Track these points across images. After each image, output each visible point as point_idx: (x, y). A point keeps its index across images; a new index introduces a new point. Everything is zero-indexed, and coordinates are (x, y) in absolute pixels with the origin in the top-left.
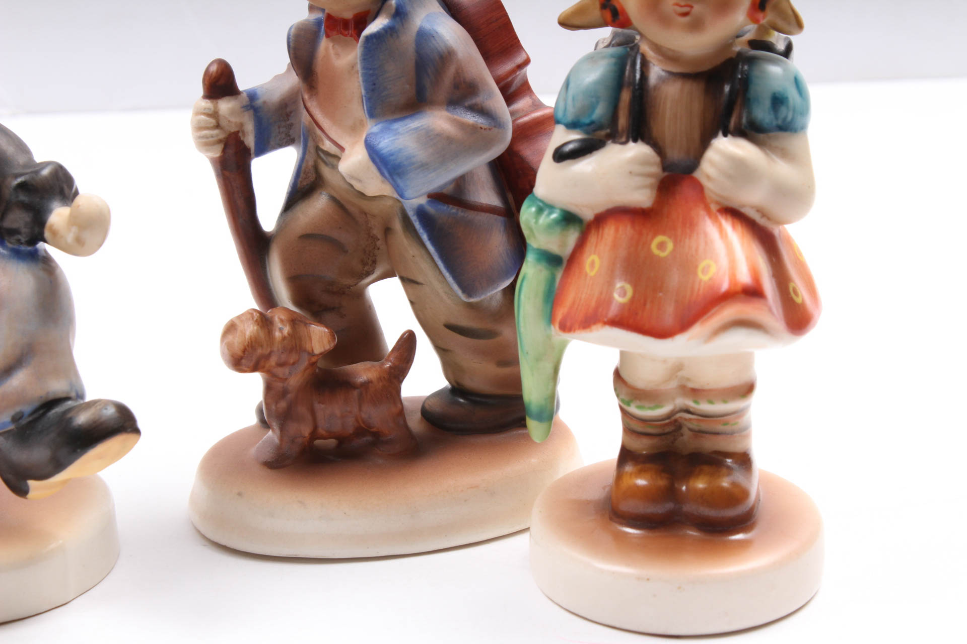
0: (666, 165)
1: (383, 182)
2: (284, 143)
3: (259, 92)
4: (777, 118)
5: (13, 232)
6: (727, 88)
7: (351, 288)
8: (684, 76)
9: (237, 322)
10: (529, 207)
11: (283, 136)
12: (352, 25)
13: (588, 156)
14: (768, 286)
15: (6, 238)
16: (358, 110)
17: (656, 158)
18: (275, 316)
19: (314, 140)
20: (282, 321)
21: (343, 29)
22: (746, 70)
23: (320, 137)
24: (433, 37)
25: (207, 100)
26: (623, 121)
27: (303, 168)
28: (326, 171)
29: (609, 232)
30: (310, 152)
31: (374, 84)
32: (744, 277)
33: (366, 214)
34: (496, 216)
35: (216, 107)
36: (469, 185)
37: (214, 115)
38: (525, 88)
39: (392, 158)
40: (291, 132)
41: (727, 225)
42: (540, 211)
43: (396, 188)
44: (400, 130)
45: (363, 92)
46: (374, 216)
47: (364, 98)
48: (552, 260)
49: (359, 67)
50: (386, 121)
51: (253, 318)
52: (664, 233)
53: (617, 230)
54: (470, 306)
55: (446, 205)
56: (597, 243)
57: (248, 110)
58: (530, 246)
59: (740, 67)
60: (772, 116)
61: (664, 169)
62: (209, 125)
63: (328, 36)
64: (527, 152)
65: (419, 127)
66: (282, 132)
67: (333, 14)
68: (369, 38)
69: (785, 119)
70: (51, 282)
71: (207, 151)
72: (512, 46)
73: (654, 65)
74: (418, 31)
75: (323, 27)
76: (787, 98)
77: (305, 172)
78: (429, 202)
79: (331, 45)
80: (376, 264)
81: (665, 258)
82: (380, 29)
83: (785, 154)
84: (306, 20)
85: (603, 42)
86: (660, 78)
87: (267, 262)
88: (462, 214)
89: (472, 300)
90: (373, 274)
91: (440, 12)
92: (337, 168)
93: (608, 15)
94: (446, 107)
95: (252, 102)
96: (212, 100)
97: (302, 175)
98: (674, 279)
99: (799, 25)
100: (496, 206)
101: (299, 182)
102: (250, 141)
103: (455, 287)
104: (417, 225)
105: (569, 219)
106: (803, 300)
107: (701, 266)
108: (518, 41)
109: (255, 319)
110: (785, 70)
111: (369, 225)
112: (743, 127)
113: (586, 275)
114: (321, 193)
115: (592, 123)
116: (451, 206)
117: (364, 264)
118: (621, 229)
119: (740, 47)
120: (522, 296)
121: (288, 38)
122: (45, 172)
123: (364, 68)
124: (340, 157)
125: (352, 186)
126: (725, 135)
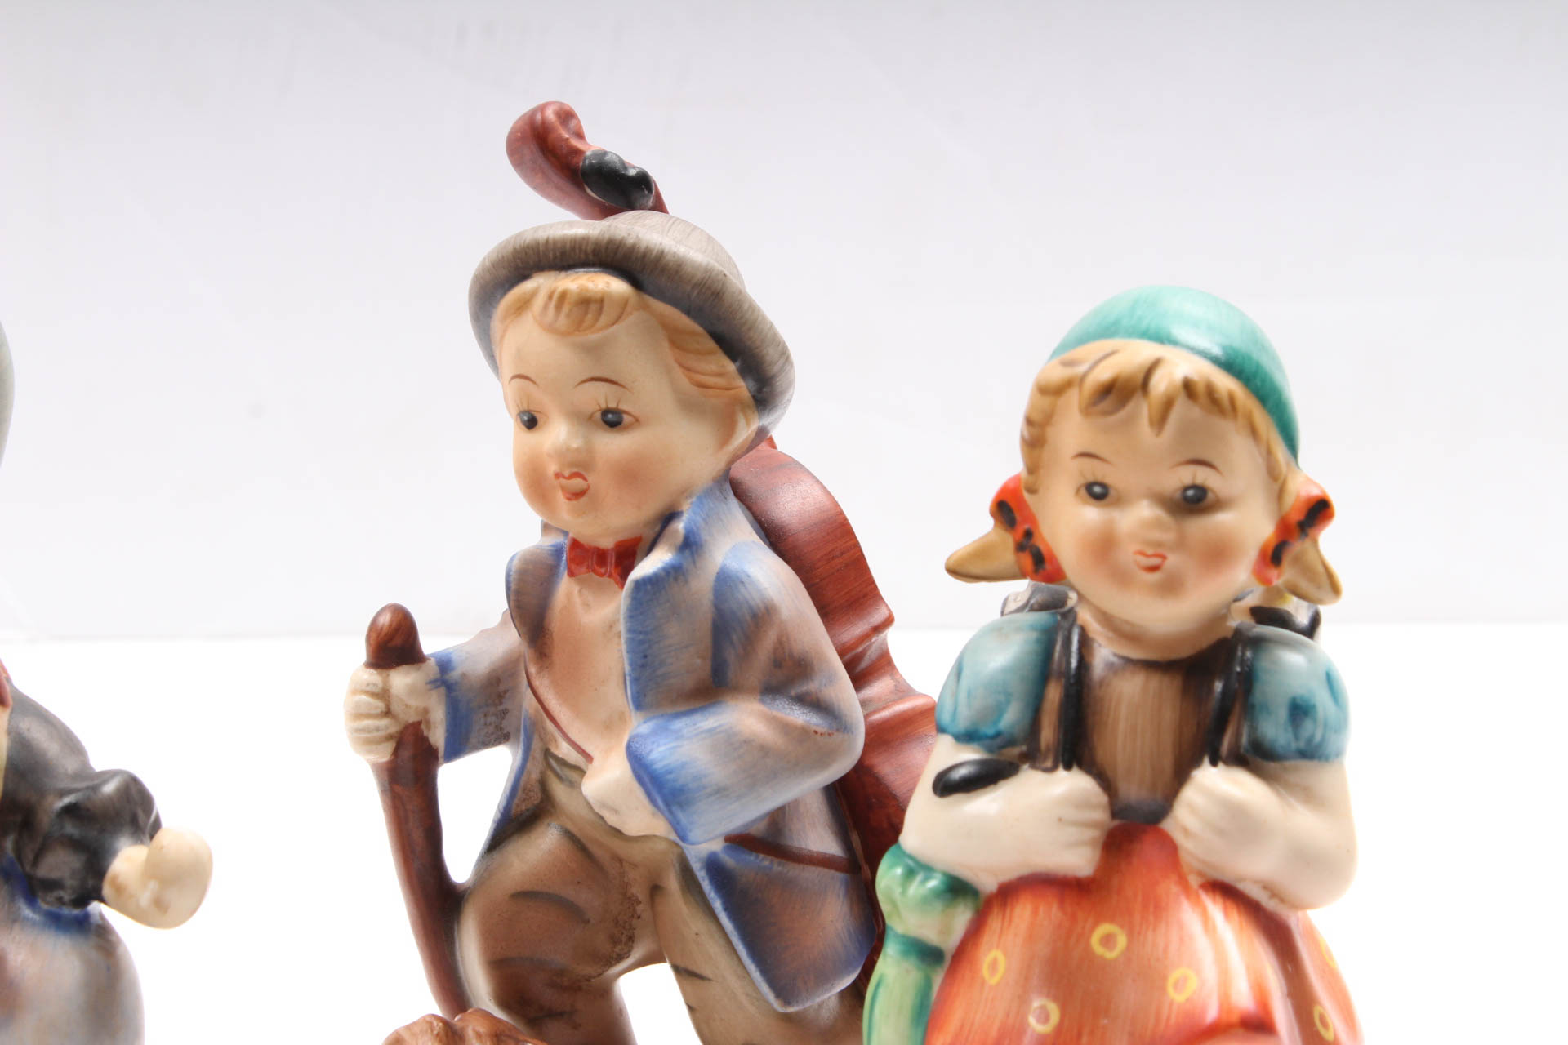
0: (1117, 809)
1: (653, 814)
2: (493, 741)
3: (455, 658)
4: (1297, 737)
5: (52, 885)
6: (1218, 686)
7: (593, 980)
8: (1151, 666)
9: (406, 1036)
10: (892, 866)
11: (491, 729)
12: (612, 559)
13: (991, 788)
14: (1282, 1014)
15: (40, 894)
16: (616, 695)
17: (1101, 797)
18: (468, 1026)
19: (542, 740)
20: (479, 1036)
21: (597, 565)
22: (1249, 659)
23: (552, 735)
24: (743, 582)
25: (372, 670)
26: (1048, 734)
27: (522, 783)
28: (559, 791)
29: (1023, 913)
30: (534, 758)
31: (645, 657)
32: (1243, 999)
33: (621, 861)
34: (833, 872)
35: (386, 682)
36: (792, 820)
37: (384, 694)
38: (884, 663)
39: (670, 777)
40: (505, 723)
41: (1215, 909)
42: (910, 874)
43: (676, 826)
44: (685, 732)
45: (627, 668)
46: (635, 866)
47: (628, 678)
48: (928, 955)
49: (622, 627)
50: (662, 715)
51: (432, 1031)
52: (1112, 920)
53: (1035, 912)
54: (787, 1018)
55: (754, 854)
56: (1002, 929)
57: (437, 687)
58: (892, 929)
59: (1239, 653)
60: (1290, 735)
61: (1114, 814)
62: (373, 712)
63: (571, 574)
64: (888, 769)
65: (715, 728)
66: (490, 724)
67: (581, 540)
68: (640, 584)
69: (1310, 741)
70: (109, 969)
71: (370, 752)
72: (865, 595)
73: (1100, 645)
74: (718, 573)
75: (564, 558)
76: (1314, 707)
77: (525, 790)
78: (726, 849)
79: (576, 589)
80: (633, 942)
81: (1115, 960)
82: (659, 569)
83: (1309, 796)
84: (537, 547)
85: (1015, 600)
86: (1110, 666)
87: (456, 933)
88: (780, 869)
89: (791, 1010)
90: (627, 958)
91: (754, 542)
92: (579, 787)
93: (1027, 560)
94: (759, 697)
95: (445, 677)
96: (379, 670)
97: (520, 793)
98: (1128, 997)
99: (1335, 589)
100: (833, 856)
101: (514, 806)
102: (438, 737)
103: (765, 988)
104: (706, 885)
105: (957, 888)
106: (1335, 1035)
107: (1174, 976)
108: (876, 588)
109: (435, 1032)
110: (1310, 661)
111: (626, 879)
112: (1242, 751)
113: (983, 983)
114: (549, 825)
115: (998, 734)
116: (762, 856)
117: (615, 941)
118: (1042, 909)
119: (1239, 619)
120: (877, 1011)
121: (508, 576)
122: (109, 788)
123: (630, 631)
124: (585, 769)
125: (602, 818)
126: (1214, 763)
